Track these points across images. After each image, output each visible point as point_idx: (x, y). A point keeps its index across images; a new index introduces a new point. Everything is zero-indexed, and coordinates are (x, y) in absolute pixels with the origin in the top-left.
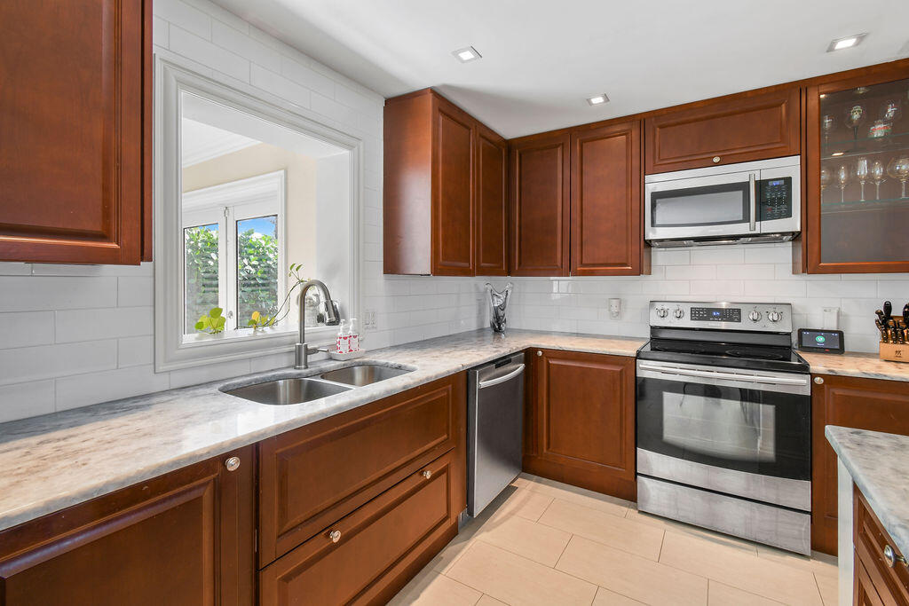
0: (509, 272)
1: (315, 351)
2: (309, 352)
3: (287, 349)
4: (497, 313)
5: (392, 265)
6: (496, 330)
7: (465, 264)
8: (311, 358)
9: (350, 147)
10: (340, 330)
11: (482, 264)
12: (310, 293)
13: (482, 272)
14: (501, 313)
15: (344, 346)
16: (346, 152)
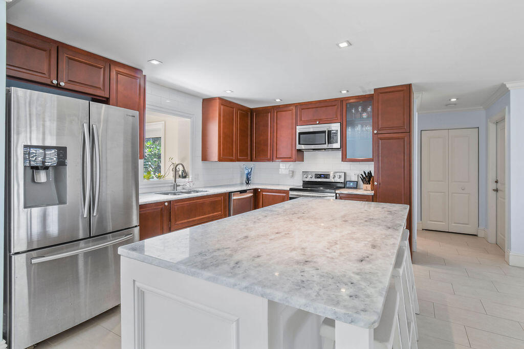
0: (251, 160)
1: (179, 186)
2: (177, 186)
3: (170, 185)
4: (247, 177)
5: (205, 158)
6: (247, 184)
7: (232, 158)
8: (178, 188)
9: (190, 118)
10: (186, 180)
11: (239, 157)
12: (178, 167)
13: (239, 160)
14: (249, 177)
15: (188, 185)
16: (189, 120)
